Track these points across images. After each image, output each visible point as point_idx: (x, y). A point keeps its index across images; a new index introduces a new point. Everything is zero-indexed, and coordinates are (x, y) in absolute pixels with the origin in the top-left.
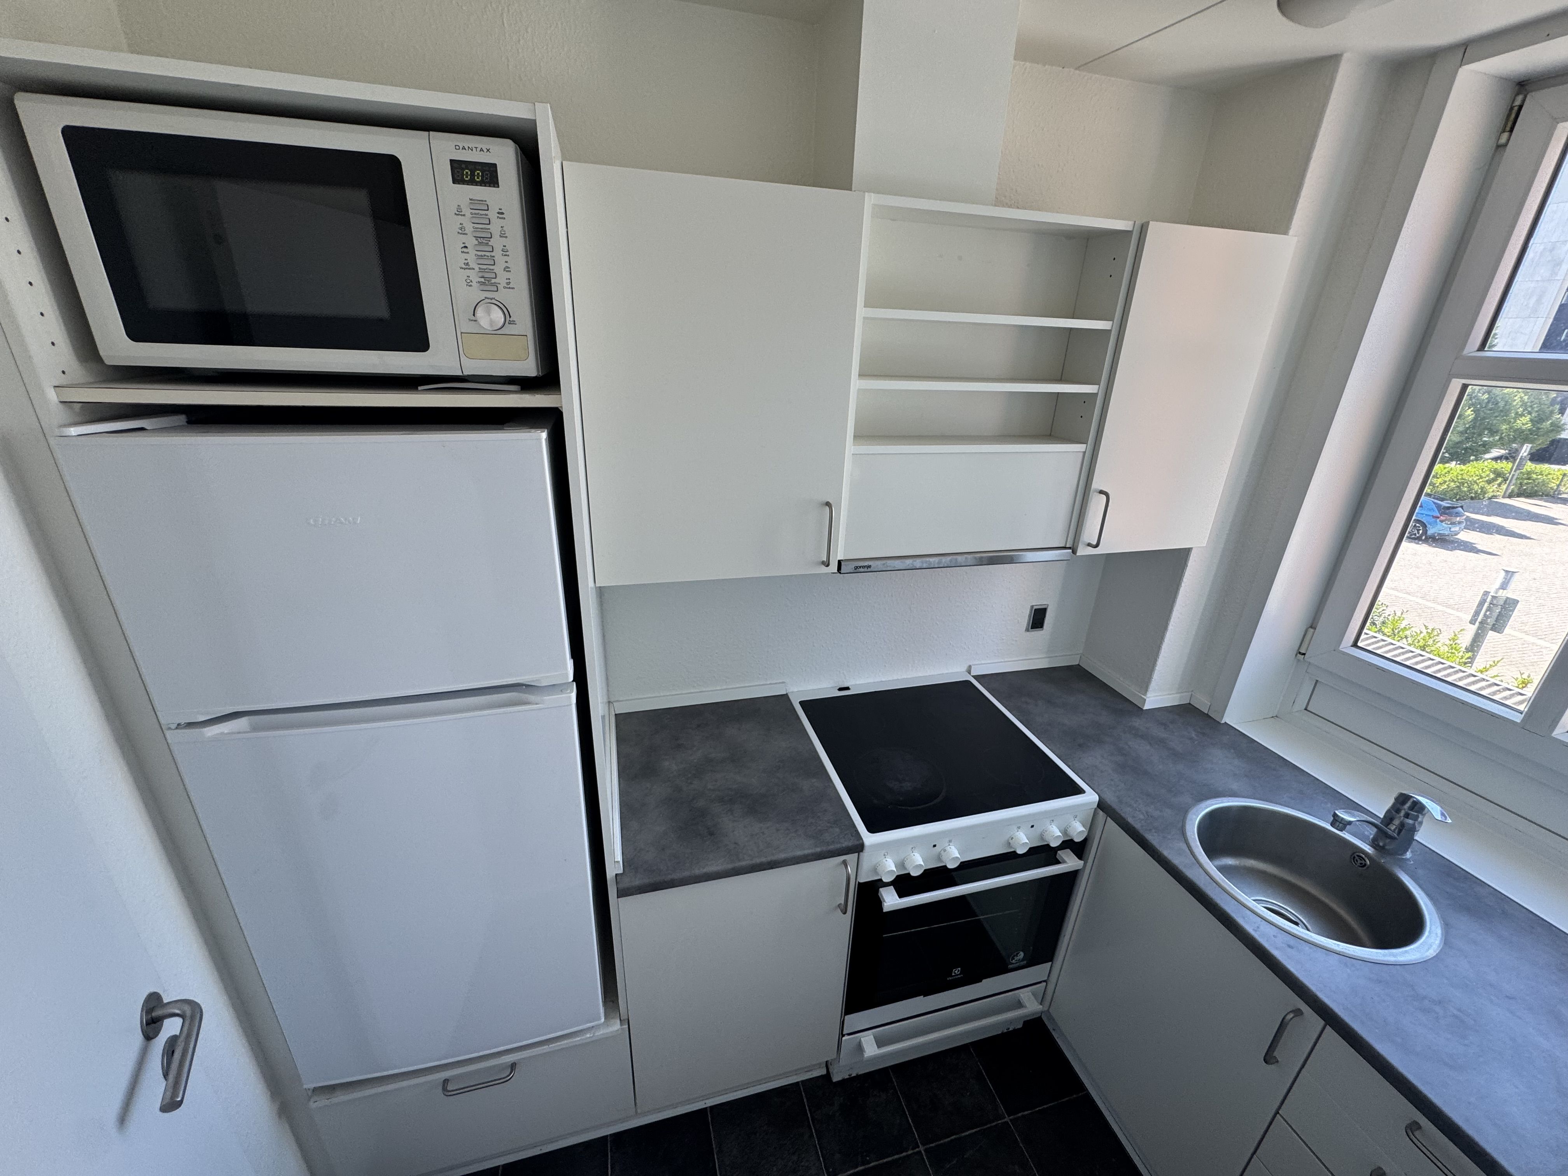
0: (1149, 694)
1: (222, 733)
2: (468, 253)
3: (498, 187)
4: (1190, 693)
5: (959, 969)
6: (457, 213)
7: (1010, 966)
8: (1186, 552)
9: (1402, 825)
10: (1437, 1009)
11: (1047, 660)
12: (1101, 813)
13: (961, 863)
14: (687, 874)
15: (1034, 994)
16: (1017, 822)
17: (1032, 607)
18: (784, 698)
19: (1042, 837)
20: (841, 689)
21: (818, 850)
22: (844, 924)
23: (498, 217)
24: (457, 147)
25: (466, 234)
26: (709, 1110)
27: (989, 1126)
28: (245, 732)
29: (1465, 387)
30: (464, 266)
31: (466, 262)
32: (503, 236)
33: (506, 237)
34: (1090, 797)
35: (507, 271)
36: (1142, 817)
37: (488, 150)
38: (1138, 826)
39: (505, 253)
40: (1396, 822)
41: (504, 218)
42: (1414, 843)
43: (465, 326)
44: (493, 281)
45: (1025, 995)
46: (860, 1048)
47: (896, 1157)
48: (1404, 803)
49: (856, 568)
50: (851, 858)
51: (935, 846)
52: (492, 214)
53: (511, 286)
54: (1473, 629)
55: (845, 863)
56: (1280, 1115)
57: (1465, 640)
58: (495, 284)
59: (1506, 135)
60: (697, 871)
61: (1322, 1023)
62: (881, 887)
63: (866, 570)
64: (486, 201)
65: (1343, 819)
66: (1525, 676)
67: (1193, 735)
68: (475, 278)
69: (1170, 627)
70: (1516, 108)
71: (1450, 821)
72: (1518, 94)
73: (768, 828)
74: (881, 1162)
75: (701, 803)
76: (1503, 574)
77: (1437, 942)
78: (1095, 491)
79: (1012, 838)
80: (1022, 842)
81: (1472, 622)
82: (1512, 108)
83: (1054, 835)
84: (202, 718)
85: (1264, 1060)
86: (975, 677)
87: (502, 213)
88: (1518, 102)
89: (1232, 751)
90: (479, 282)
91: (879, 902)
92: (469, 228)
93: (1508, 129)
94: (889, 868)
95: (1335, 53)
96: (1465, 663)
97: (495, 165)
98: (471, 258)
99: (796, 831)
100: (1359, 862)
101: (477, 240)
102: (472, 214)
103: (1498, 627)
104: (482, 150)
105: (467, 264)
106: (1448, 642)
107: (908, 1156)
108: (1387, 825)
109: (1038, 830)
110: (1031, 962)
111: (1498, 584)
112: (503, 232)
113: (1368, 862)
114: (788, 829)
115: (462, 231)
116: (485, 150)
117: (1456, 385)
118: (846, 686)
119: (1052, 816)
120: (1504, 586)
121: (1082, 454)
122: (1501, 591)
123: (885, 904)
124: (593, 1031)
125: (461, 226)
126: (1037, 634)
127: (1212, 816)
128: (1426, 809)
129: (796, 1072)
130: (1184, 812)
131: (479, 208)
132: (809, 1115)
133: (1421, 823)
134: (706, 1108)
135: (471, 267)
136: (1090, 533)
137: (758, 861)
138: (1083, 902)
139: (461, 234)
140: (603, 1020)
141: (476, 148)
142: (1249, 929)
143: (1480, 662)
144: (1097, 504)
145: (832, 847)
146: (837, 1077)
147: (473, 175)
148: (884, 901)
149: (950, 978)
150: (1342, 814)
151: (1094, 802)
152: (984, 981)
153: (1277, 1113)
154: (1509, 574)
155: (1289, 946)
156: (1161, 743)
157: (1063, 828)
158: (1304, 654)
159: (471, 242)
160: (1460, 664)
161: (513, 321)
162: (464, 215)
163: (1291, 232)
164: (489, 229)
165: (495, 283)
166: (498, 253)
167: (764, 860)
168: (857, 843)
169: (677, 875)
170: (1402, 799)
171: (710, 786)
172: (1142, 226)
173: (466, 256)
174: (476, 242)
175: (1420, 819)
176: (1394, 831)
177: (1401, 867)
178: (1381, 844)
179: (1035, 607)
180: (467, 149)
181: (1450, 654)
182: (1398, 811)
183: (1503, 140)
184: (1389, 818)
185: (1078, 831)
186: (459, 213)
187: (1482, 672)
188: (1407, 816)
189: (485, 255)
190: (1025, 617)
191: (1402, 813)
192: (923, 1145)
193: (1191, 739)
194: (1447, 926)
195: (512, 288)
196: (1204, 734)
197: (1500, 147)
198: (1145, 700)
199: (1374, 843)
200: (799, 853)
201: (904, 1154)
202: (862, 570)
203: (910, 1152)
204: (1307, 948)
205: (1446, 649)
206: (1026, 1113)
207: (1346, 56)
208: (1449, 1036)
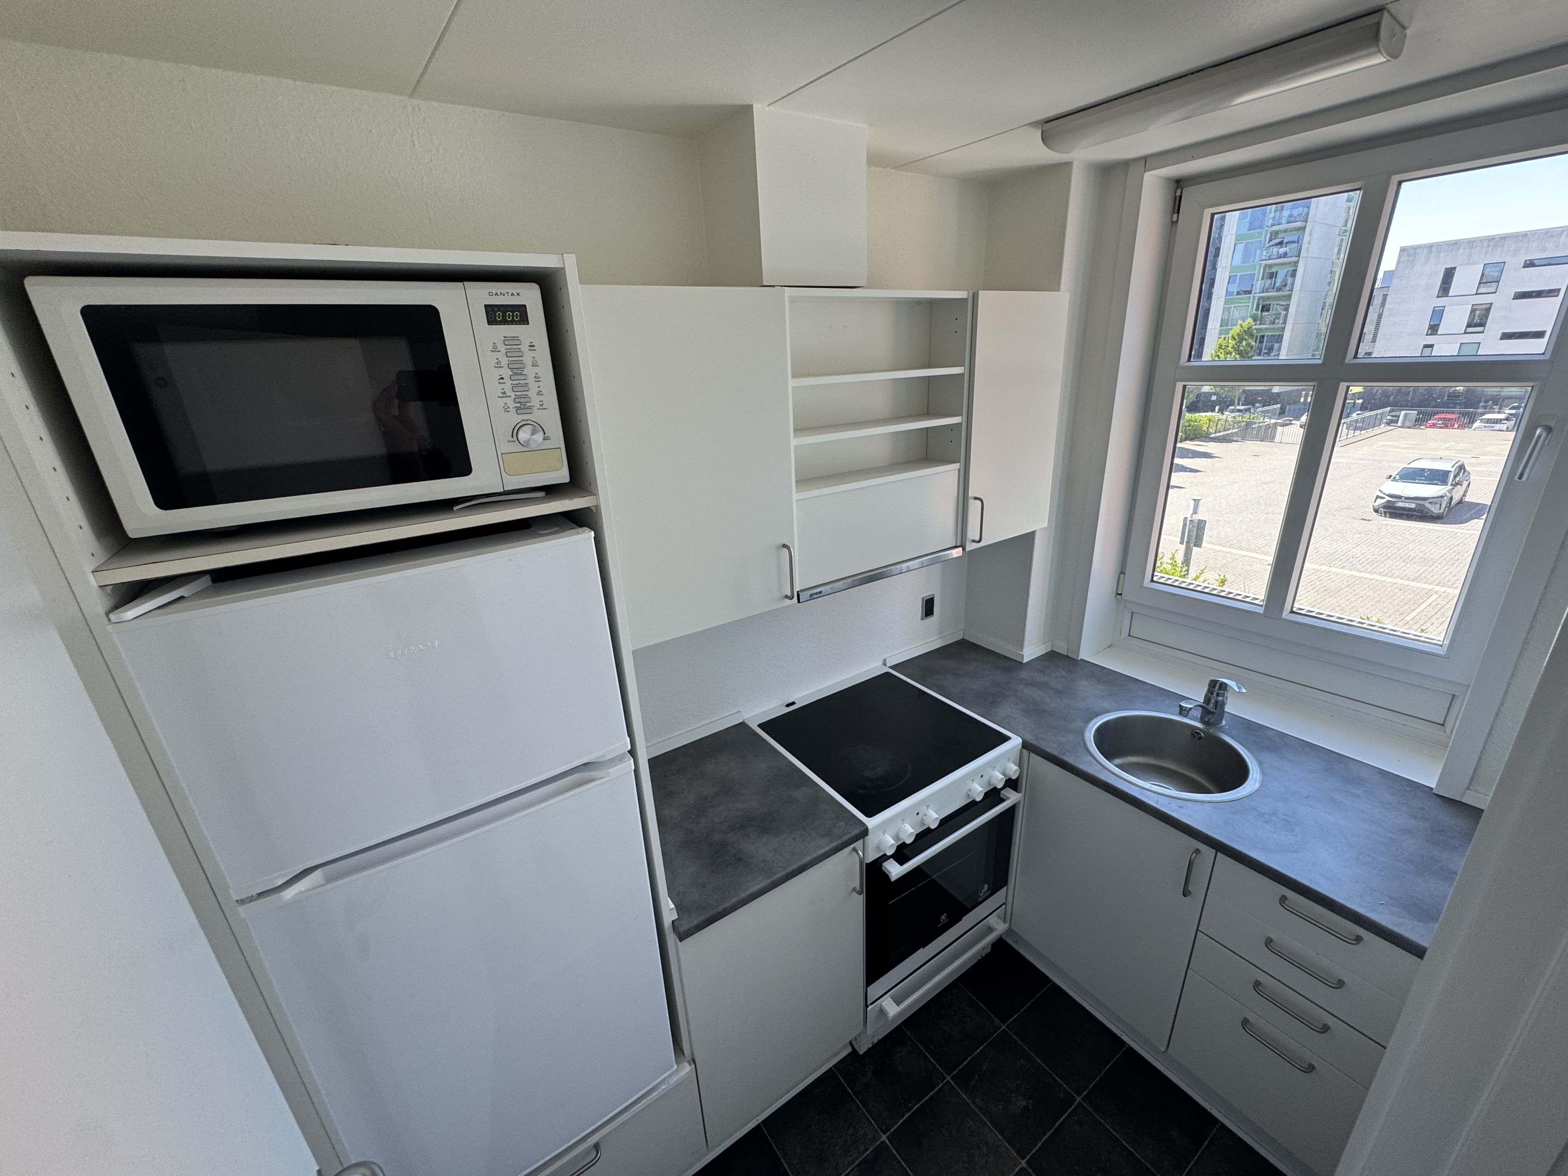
0: (1025, 650)
1: (301, 892)
2: (504, 383)
3: (528, 324)
4: (1051, 643)
5: (945, 914)
6: (493, 350)
7: (980, 900)
8: (1033, 534)
9: (1217, 702)
10: (1273, 818)
11: (940, 640)
12: (1025, 751)
13: (941, 820)
14: (734, 900)
15: (999, 917)
16: (970, 776)
17: (923, 598)
18: (743, 726)
19: (989, 783)
20: (788, 705)
21: (835, 844)
22: (859, 902)
23: (530, 350)
24: (491, 294)
25: (502, 367)
26: (762, 1125)
27: (992, 1038)
28: (322, 885)
29: (1185, 387)
30: (502, 395)
31: (503, 391)
32: (535, 365)
33: (538, 366)
34: (1015, 741)
35: (540, 395)
36: (1055, 745)
37: (518, 294)
38: (1056, 753)
39: (537, 380)
40: (1213, 701)
41: (535, 350)
42: (1225, 714)
43: (505, 447)
44: (528, 404)
45: (993, 921)
46: (882, 1012)
47: (931, 1093)
48: (1214, 687)
49: (811, 595)
50: (858, 844)
51: (918, 814)
52: (525, 348)
53: (543, 407)
54: (1184, 546)
55: (855, 850)
56: (1201, 932)
57: (1180, 558)
58: (530, 408)
59: (1176, 215)
60: (743, 895)
61: (1214, 851)
62: (884, 862)
63: (818, 595)
64: (518, 337)
65: (1186, 707)
66: (1222, 577)
67: (1064, 674)
68: (512, 404)
69: (1031, 594)
70: (1178, 198)
71: (1244, 691)
72: (1177, 189)
73: (785, 840)
74: (921, 1103)
75: (717, 837)
76: (1192, 502)
77: (1259, 776)
78: (971, 498)
79: (970, 790)
80: (978, 791)
81: (1182, 543)
82: (1175, 197)
83: (998, 779)
84: (280, 882)
85: (1183, 894)
86: (891, 667)
87: (533, 346)
88: (1178, 194)
89: (1093, 679)
90: (516, 407)
91: (886, 876)
92: (504, 361)
93: (1176, 211)
94: (889, 844)
95: (1067, 161)
96: (1185, 575)
97: (525, 306)
98: (508, 385)
99: (810, 835)
100: (1197, 736)
101: (512, 371)
102: (506, 349)
103: (1198, 544)
104: (512, 294)
105: (504, 393)
106: (1170, 561)
107: (940, 1089)
108: (1208, 704)
109: (985, 778)
110: (993, 891)
111: (1191, 512)
112: (535, 362)
113: (1202, 734)
114: (802, 835)
115: (499, 365)
116: (516, 294)
117: (1179, 386)
118: (791, 701)
119: (992, 764)
120: (1195, 512)
121: (957, 471)
122: (1194, 515)
123: (893, 874)
124: (666, 1082)
125: (497, 361)
126: (930, 620)
127: (1099, 731)
128: (1228, 687)
129: (828, 1060)
130: (1081, 734)
131: (512, 342)
132: (850, 1091)
133: (1227, 698)
134: (759, 1125)
135: (508, 395)
136: (973, 532)
137: (790, 869)
138: (1023, 829)
139: (497, 367)
140: (675, 1067)
141: (508, 293)
142: (1152, 803)
143: (1193, 573)
144: (974, 508)
145: (844, 839)
146: (862, 1050)
147: (504, 316)
148: (890, 872)
149: (940, 925)
150: (1183, 704)
151: (1019, 745)
152: (964, 919)
153: (1197, 930)
154: (1196, 501)
155: (1181, 807)
156: (1043, 686)
157: (1002, 771)
158: (1121, 594)
159: (506, 373)
160: (1181, 576)
161: (548, 437)
162: (499, 351)
163: (1062, 288)
164: (522, 360)
165: (530, 406)
166: (531, 381)
167: (795, 867)
168: (863, 828)
169: (727, 904)
170: (1213, 684)
171: (716, 820)
172: (974, 294)
173: (503, 386)
174: (512, 373)
175: (1226, 695)
176: (1213, 708)
177: (1222, 732)
178: (1206, 720)
179: (925, 599)
180: (499, 294)
181: (1173, 571)
182: (1212, 693)
183: (1175, 219)
184: (1207, 700)
185: (1013, 770)
186: (495, 349)
187: (1195, 579)
188: (1218, 695)
189: (519, 383)
190: (918, 608)
191: (1215, 694)
192: (949, 1075)
193: (1064, 677)
194: (1260, 763)
195: (545, 409)
196: (1070, 671)
197: (1174, 223)
198: (1023, 655)
199: (1202, 721)
200: (821, 852)
201: (936, 1089)
202: (815, 596)
203: (941, 1085)
204: (1189, 804)
205: (1170, 567)
206: (1015, 1016)
207: (1075, 164)
208: (1285, 833)
